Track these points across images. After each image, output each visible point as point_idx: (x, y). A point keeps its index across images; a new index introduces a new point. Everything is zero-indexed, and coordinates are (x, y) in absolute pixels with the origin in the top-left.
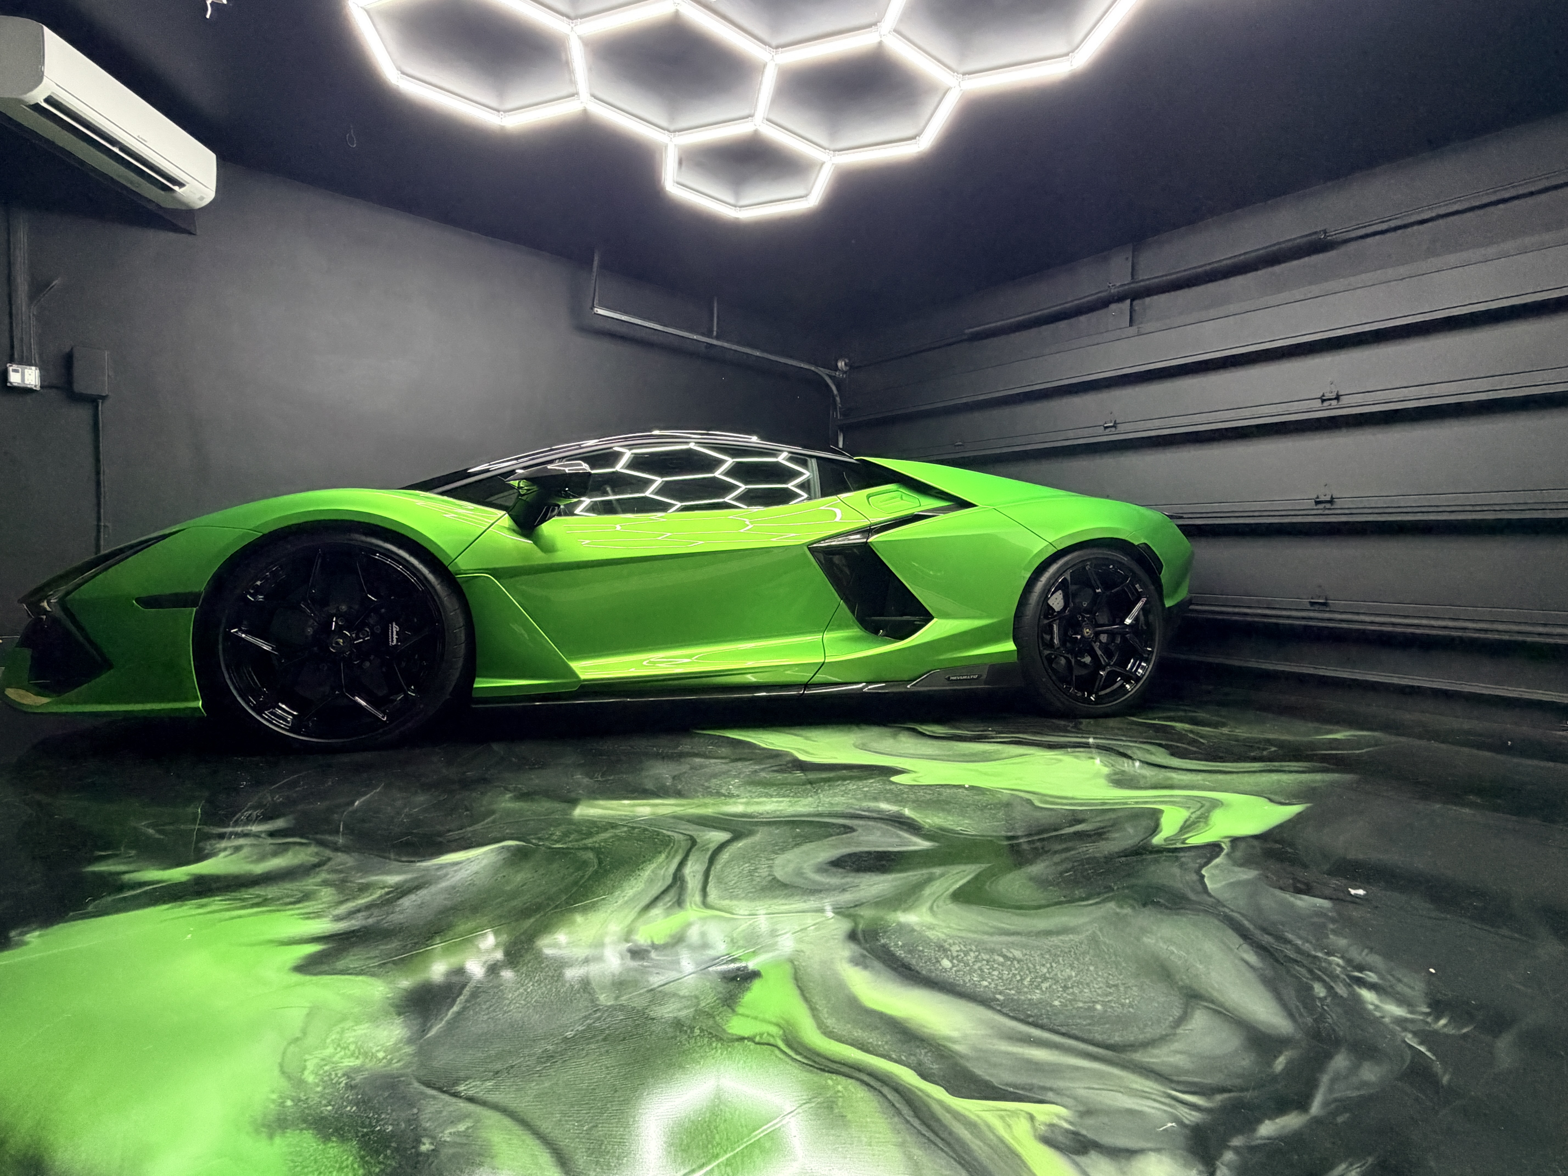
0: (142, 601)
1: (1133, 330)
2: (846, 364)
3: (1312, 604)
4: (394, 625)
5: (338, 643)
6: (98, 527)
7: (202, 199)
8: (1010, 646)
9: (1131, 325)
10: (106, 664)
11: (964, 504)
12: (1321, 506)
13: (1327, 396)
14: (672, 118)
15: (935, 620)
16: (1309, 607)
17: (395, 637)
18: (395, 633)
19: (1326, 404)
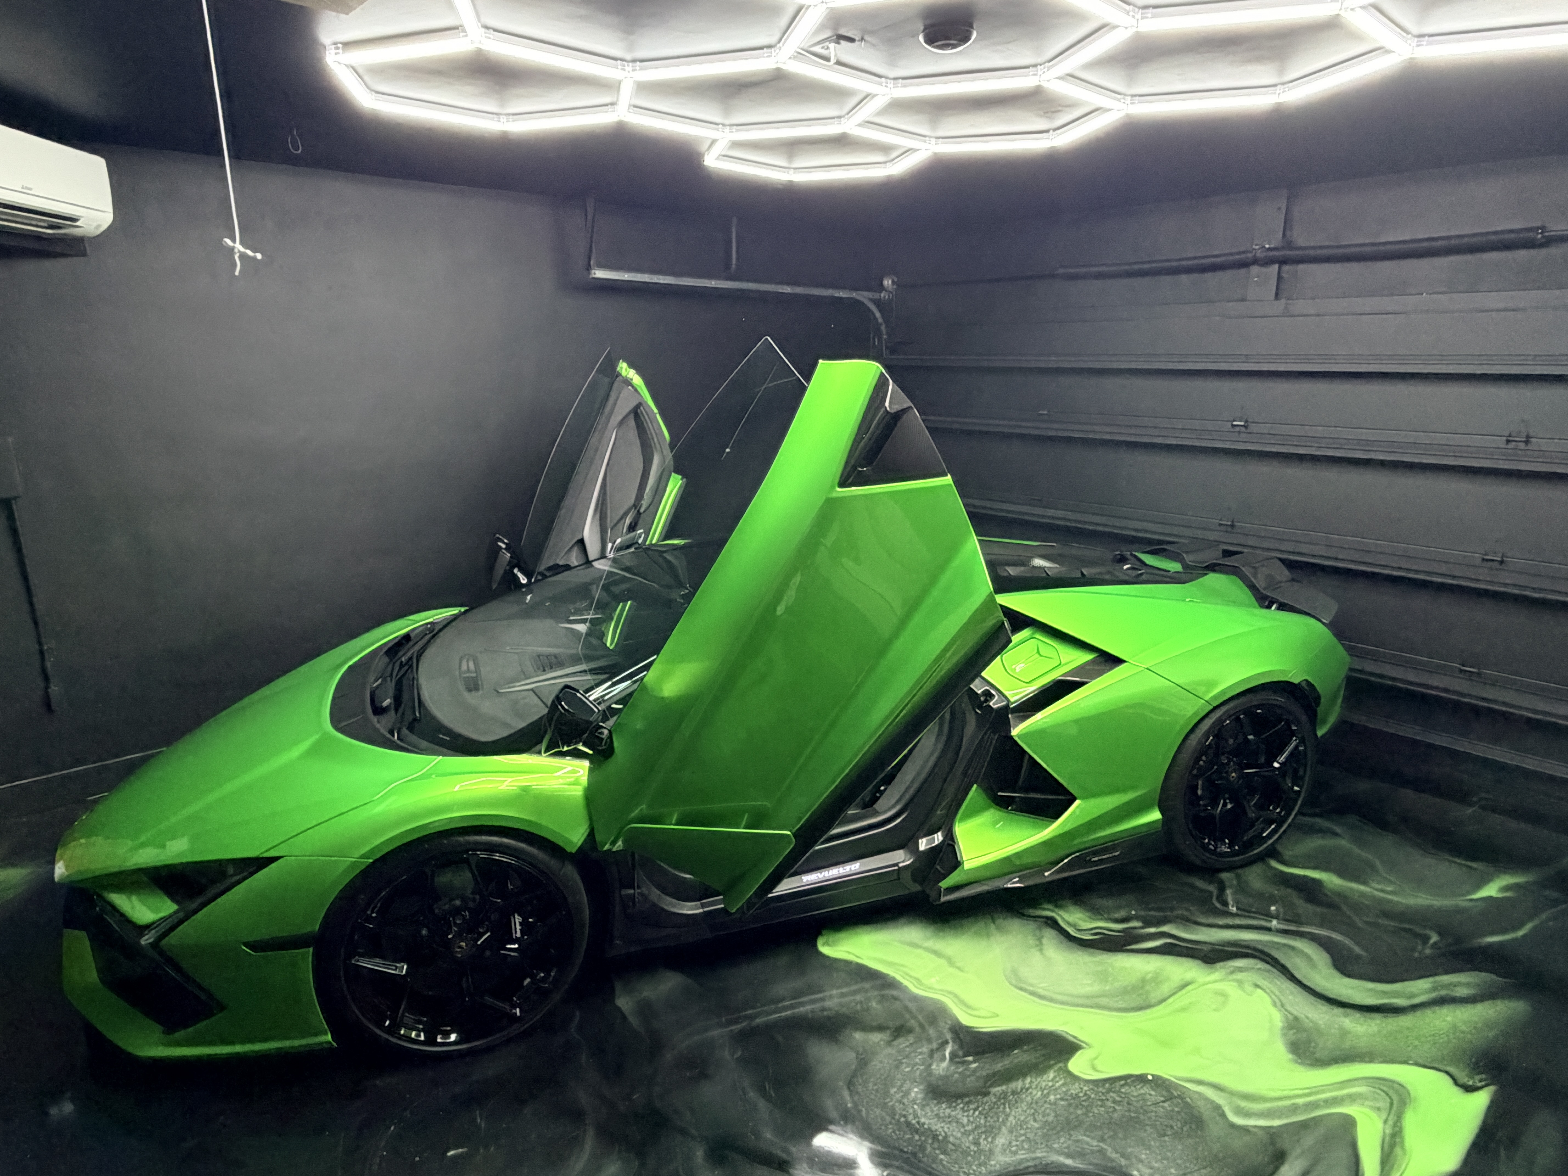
0: (255, 946)
1: (1279, 307)
2: (893, 282)
4: (516, 916)
5: (460, 947)
6: (42, 653)
7: (99, 226)
8: (1155, 815)
9: (1277, 296)
10: (219, 1007)
12: (1490, 567)
13: (1515, 437)
15: (1077, 803)
17: (518, 927)
18: (518, 924)
19: (1512, 445)
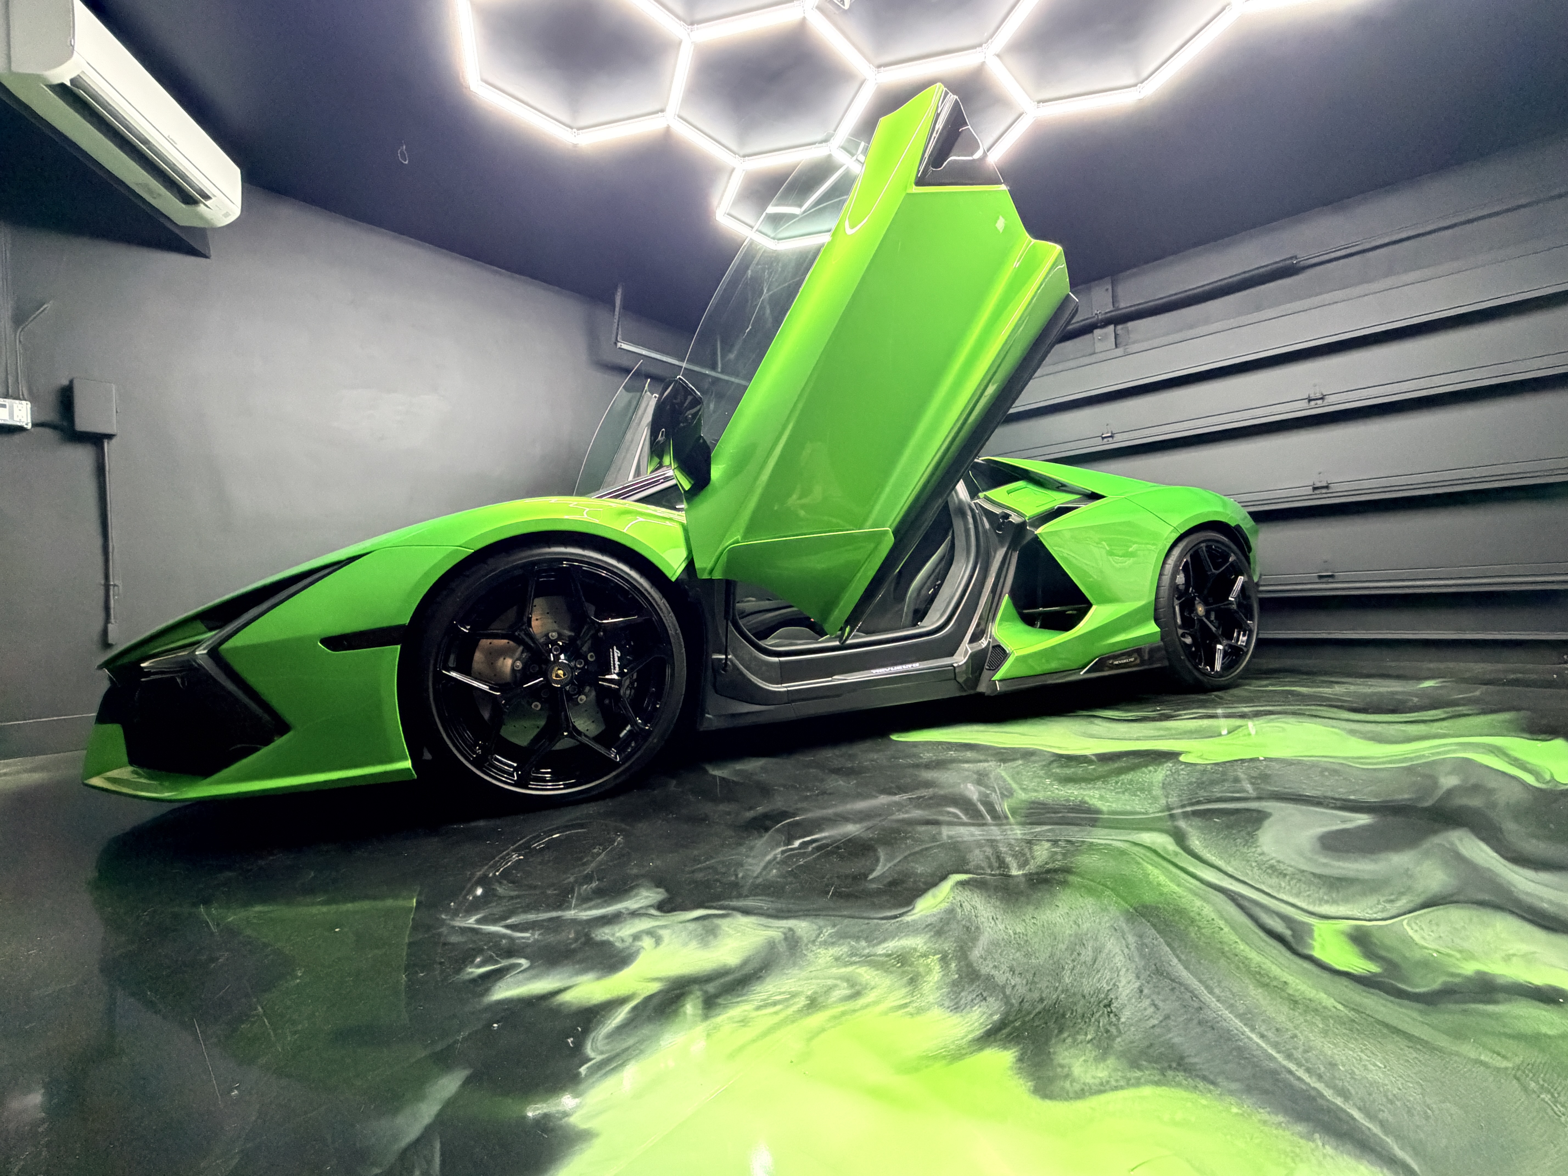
1: (1119, 351)
3: (1320, 577)
4: (615, 649)
5: (557, 676)
7: (227, 215)
8: (1152, 628)
9: (1117, 347)
10: (282, 727)
11: (1094, 497)
12: (1317, 492)
13: (1313, 396)
14: (742, 141)
15: (1096, 607)
16: (1317, 580)
17: (617, 663)
18: (616, 659)
19: (1313, 403)
